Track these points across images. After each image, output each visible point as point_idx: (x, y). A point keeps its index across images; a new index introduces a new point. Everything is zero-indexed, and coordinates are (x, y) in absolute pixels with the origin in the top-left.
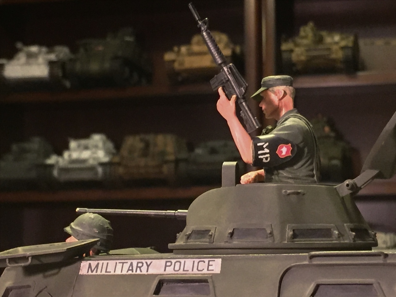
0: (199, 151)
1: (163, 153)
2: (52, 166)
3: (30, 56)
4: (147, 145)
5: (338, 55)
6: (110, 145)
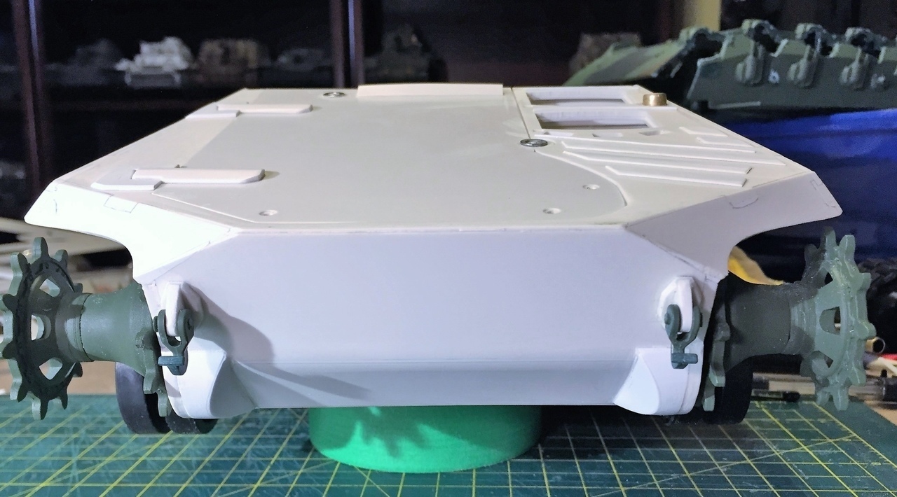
0: (284, 59)
1: (244, 61)
2: (122, 73)
4: (227, 53)
6: (186, 51)
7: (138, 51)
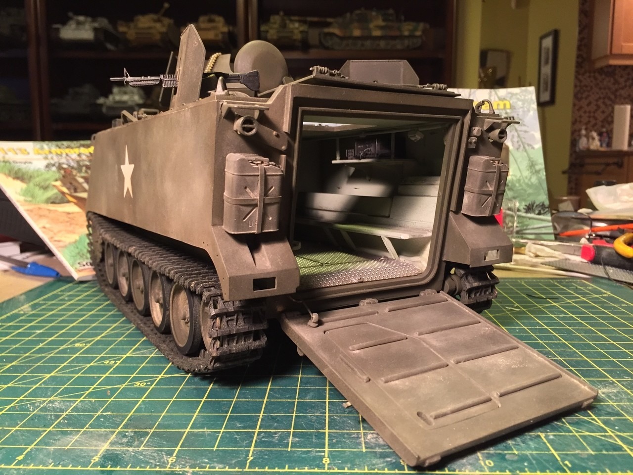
2: (101, 105)
3: (79, 23)
5: (298, 36)
7: (111, 92)
